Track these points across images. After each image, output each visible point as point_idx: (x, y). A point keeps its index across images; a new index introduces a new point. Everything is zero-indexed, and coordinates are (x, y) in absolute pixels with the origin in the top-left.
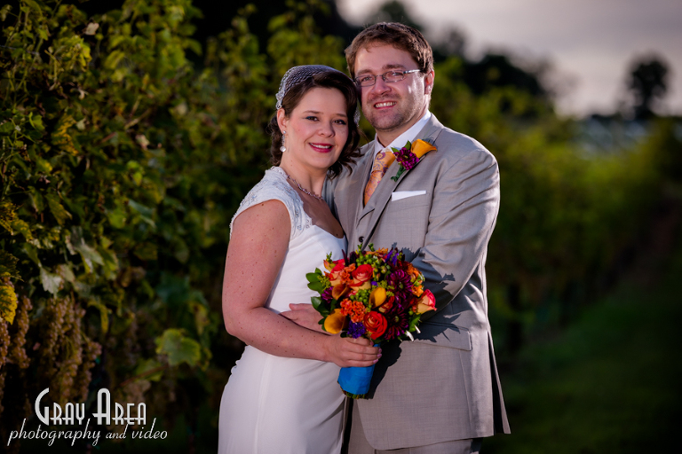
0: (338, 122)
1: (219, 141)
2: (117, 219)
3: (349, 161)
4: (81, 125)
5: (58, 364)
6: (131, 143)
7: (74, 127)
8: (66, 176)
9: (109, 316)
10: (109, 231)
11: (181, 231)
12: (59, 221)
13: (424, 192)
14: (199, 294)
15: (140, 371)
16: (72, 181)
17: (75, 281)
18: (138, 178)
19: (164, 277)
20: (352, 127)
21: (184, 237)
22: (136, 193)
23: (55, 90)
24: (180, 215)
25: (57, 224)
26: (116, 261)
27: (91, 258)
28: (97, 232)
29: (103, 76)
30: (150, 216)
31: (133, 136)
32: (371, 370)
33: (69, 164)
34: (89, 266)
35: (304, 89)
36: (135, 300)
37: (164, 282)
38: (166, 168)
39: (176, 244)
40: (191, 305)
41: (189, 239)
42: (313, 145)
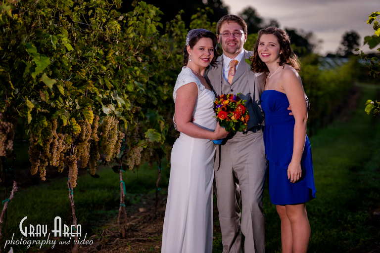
1: (169, 60)
2: (130, 88)
3: (214, 64)
4: (117, 53)
5: (109, 140)
6: (135, 60)
7: (114, 54)
8: (112, 72)
9: (127, 123)
10: (127, 92)
11: (155, 93)
12: (109, 88)
14: (162, 117)
15: (139, 144)
16: (114, 74)
17: (115, 110)
18: (138, 73)
19: (148, 110)
21: (156, 96)
22: (138, 79)
23: (107, 41)
24: (155, 88)
25: (108, 89)
26: (130, 103)
27: (121, 101)
28: (123, 92)
29: (126, 36)
30: (142, 87)
31: (136, 57)
33: (113, 68)
34: (120, 105)
35: (197, 38)
36: (137, 119)
37: (148, 112)
38: (149, 70)
39: (153, 98)
40: (158, 121)
41: (158, 97)
42: (202, 59)
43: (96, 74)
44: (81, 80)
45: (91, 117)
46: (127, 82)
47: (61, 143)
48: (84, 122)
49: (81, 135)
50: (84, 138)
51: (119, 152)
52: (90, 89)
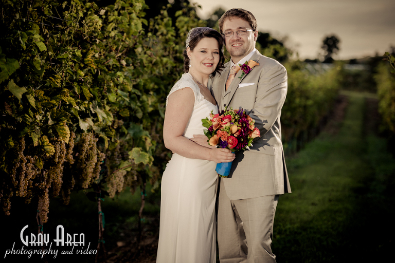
0: (215, 53)
1: (155, 64)
2: (112, 98)
4: (97, 55)
5: (87, 163)
6: (118, 64)
7: (94, 56)
8: (90, 78)
9: (108, 141)
10: (109, 103)
11: (139, 104)
12: (87, 99)
13: (254, 84)
14: (147, 132)
15: (121, 167)
16: (93, 80)
17: (94, 125)
18: (121, 80)
19: (131, 125)
20: (221, 54)
21: (140, 107)
23: (86, 39)
24: (139, 97)
26: (112, 116)
27: (101, 114)
28: (103, 103)
29: (106, 34)
30: (126, 97)
31: (119, 61)
32: (230, 164)
33: (91, 73)
34: (100, 119)
35: (199, 38)
36: (119, 135)
37: (131, 127)
38: (133, 75)
39: (137, 110)
40: (144, 137)
41: (142, 108)
42: (204, 64)
43: (72, 80)
44: (55, 88)
45: (66, 134)
46: (109, 91)
47: (30, 168)
48: (57, 141)
49: (54, 156)
50: (57, 160)
51: (98, 177)
52: (65, 99)
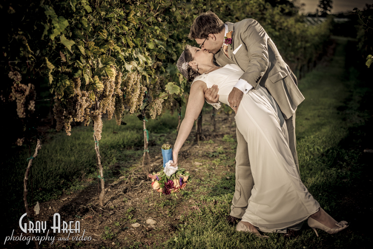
1: (187, 20)
2: (151, 46)
4: (138, 14)
5: (132, 94)
6: (156, 20)
7: (135, 15)
8: (134, 31)
9: (149, 78)
10: (148, 50)
11: (174, 50)
12: (131, 47)
13: (241, 45)
15: (160, 96)
16: (136, 33)
17: (137, 66)
18: (158, 32)
19: (169, 65)
21: (175, 52)
22: (160, 38)
24: (174, 45)
26: (151, 60)
27: (142, 59)
28: (144, 50)
31: (156, 18)
33: (135, 28)
34: (141, 61)
36: (159, 73)
37: (169, 67)
38: (169, 29)
39: (172, 54)
40: (178, 74)
41: (177, 52)
43: (118, 34)
44: (103, 40)
45: (113, 74)
46: (148, 41)
47: (84, 101)
48: (107, 79)
49: (105, 90)
50: (108, 93)
51: (142, 105)
52: (111, 48)
